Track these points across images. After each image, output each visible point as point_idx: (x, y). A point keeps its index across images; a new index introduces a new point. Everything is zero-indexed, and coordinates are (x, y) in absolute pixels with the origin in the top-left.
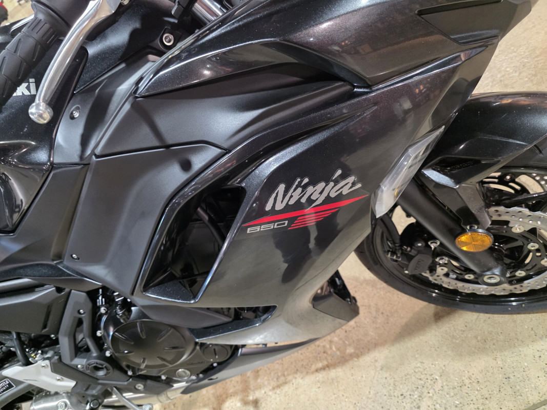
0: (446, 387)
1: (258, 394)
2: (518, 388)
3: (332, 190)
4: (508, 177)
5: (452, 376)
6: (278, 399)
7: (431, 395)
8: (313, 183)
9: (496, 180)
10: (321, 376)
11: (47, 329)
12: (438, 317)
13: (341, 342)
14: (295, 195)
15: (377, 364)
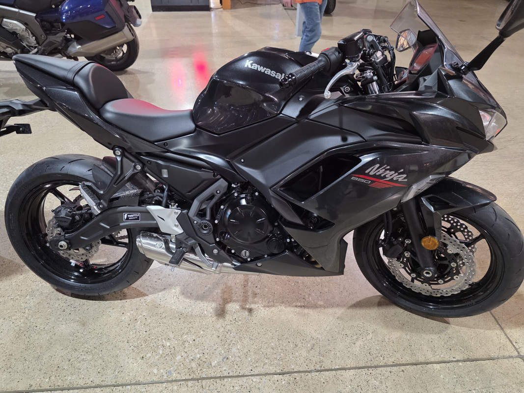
0: (374, 339)
1: (252, 306)
2: (415, 352)
3: (395, 176)
4: (452, 230)
5: (379, 335)
6: (266, 313)
7: (364, 340)
8: (390, 170)
9: (446, 230)
10: (298, 310)
11: (190, 194)
12: (380, 304)
13: (316, 297)
14: (381, 171)
15: (335, 315)
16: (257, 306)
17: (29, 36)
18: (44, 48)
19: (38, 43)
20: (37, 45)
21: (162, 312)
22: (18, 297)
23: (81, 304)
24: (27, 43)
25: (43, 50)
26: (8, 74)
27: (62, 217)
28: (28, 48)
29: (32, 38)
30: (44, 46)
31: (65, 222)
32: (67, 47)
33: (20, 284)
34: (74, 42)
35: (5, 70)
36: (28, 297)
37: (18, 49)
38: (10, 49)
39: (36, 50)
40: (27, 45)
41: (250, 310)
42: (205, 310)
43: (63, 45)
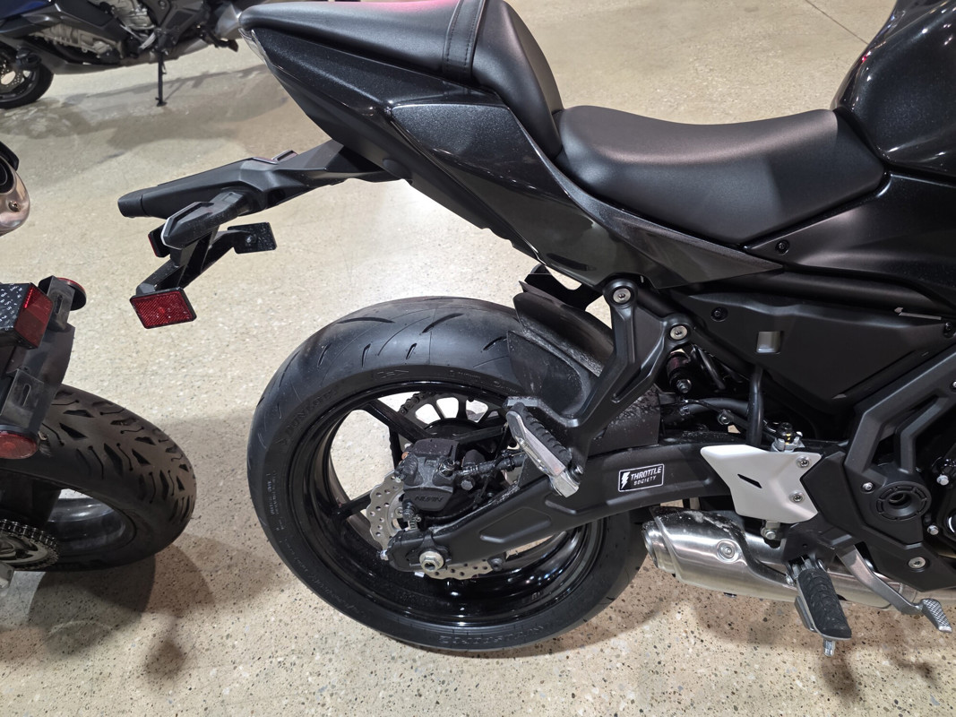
16: (939, 655)
17: (134, 8)
18: (169, 30)
19: (154, 21)
20: (153, 26)
21: (676, 689)
22: (294, 658)
23: (454, 671)
24: (132, 25)
25: (168, 35)
26: (104, 99)
27: (425, 489)
28: (136, 36)
29: (141, 11)
30: (168, 27)
31: (435, 499)
32: (214, 21)
33: (286, 619)
34: (227, 6)
35: (95, 92)
36: (318, 657)
37: (117, 42)
38: (101, 43)
39: (152, 37)
40: (133, 30)
41: (926, 670)
42: (794, 676)
43: (207, 16)
